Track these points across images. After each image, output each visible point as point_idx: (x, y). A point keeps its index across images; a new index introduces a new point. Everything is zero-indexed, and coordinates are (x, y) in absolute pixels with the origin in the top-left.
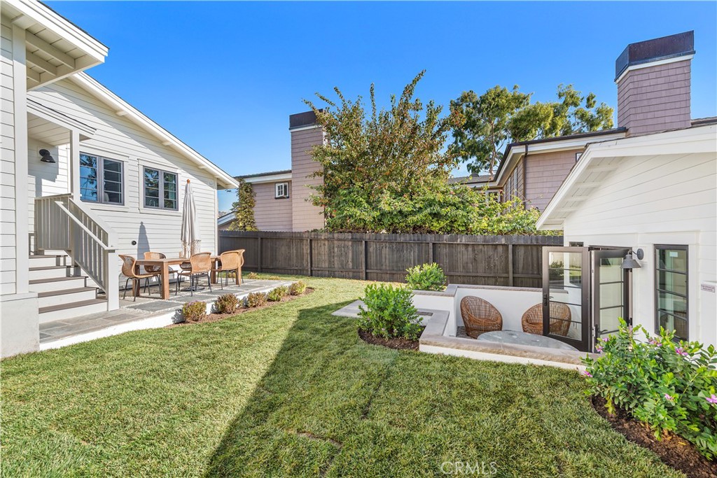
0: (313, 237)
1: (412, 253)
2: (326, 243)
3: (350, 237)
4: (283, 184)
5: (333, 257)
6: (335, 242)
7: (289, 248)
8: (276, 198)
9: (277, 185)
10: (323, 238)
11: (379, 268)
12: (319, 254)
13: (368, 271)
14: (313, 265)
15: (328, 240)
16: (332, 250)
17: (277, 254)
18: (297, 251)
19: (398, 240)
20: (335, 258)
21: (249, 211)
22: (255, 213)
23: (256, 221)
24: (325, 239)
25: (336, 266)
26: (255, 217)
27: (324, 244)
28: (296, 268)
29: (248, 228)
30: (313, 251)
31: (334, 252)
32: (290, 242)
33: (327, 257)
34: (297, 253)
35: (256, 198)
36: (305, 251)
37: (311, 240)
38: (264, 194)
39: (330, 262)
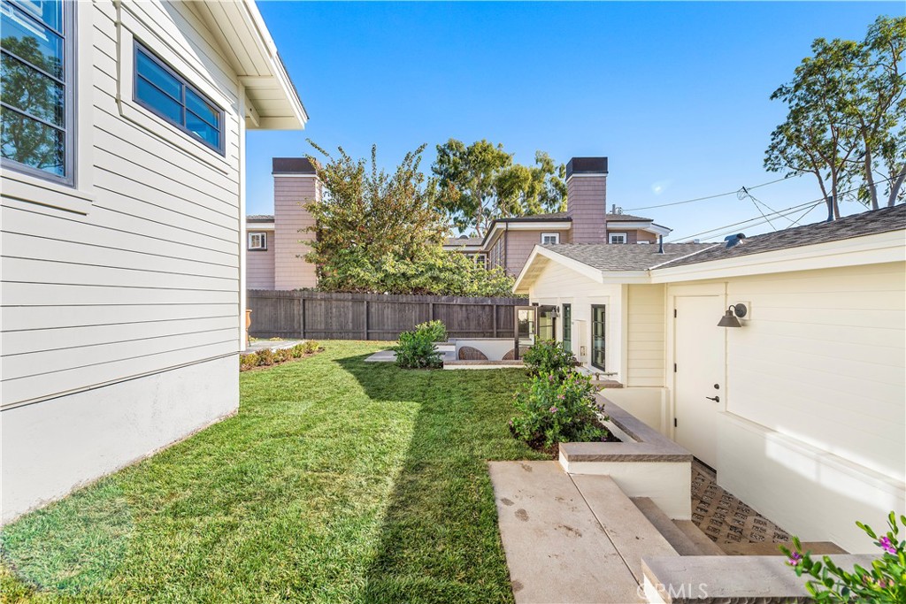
0: (305, 296)
1: (413, 313)
2: (323, 303)
3: (350, 298)
4: (259, 234)
5: (331, 317)
6: (333, 302)
7: (276, 308)
8: (249, 250)
9: (252, 235)
10: (319, 298)
11: (381, 328)
12: (314, 315)
13: (369, 331)
14: (307, 327)
15: (324, 299)
16: (329, 311)
18: (286, 311)
20: (333, 319)
24: (321, 299)
25: (334, 327)
27: (321, 305)
30: (307, 312)
31: (331, 313)
32: (276, 301)
33: (323, 319)
34: (286, 314)
36: (296, 312)
37: (304, 300)
39: (326, 323)
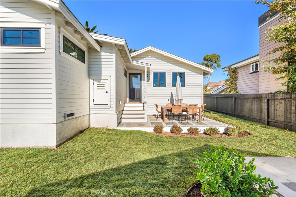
0: (270, 97)
2: (283, 102)
4: (255, 64)
5: (290, 113)
6: (292, 101)
7: (252, 104)
8: (250, 73)
9: (251, 65)
10: (279, 98)
12: (276, 110)
14: (270, 118)
15: (285, 99)
16: (289, 108)
17: (244, 107)
18: (257, 106)
20: (292, 115)
21: (234, 83)
22: (238, 84)
23: (238, 88)
24: (281, 99)
25: (293, 121)
26: (238, 86)
27: (281, 103)
28: (256, 118)
29: (232, 92)
30: (270, 108)
31: (291, 110)
32: (252, 100)
33: (283, 113)
34: (257, 108)
35: (238, 75)
36: (263, 107)
37: (268, 100)
38: (243, 72)
39: (286, 117)
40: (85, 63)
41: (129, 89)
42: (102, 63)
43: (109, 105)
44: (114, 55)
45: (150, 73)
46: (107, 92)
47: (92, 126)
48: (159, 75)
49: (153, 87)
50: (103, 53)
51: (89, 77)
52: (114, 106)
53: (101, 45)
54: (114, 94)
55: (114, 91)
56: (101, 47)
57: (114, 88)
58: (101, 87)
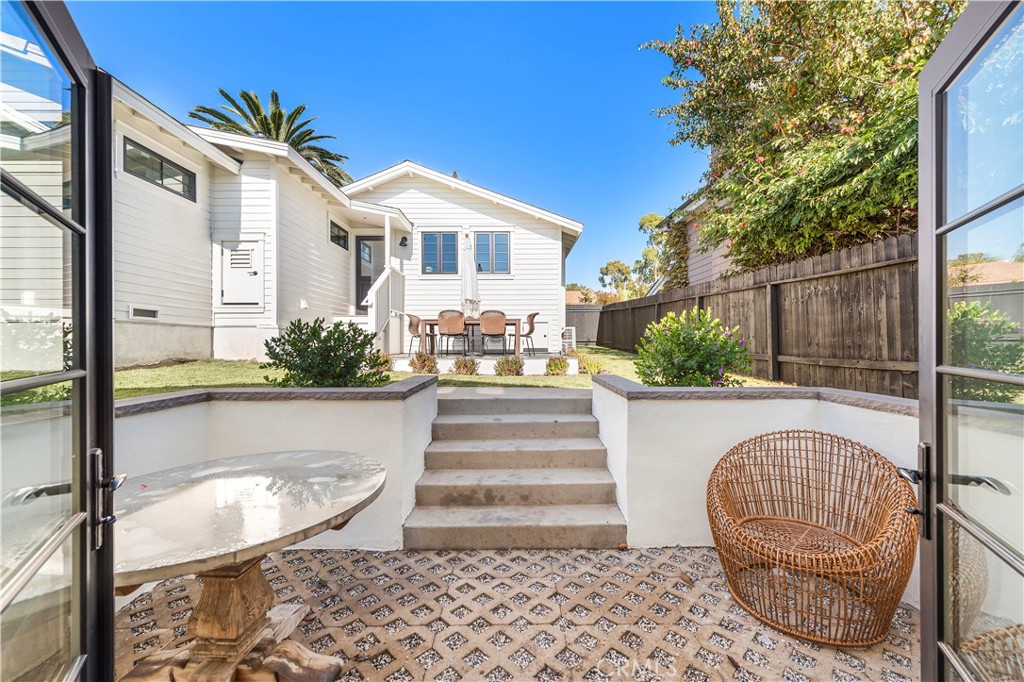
1: (883, 304)
2: (720, 300)
3: (751, 282)
6: (731, 296)
10: (715, 291)
11: (801, 351)
13: (781, 358)
19: (846, 268)
21: (680, 267)
23: (691, 279)
24: (717, 293)
26: (689, 274)
27: (718, 304)
40: (195, 201)
41: (357, 280)
42: (243, 202)
43: (261, 304)
44: (273, 183)
45: (414, 236)
46: (255, 274)
47: (217, 356)
48: (440, 242)
49: (424, 272)
50: (245, 179)
51: (211, 236)
52: (273, 307)
53: (240, 158)
54: (273, 278)
55: (273, 269)
56: (241, 162)
57: (273, 262)
58: (241, 261)
